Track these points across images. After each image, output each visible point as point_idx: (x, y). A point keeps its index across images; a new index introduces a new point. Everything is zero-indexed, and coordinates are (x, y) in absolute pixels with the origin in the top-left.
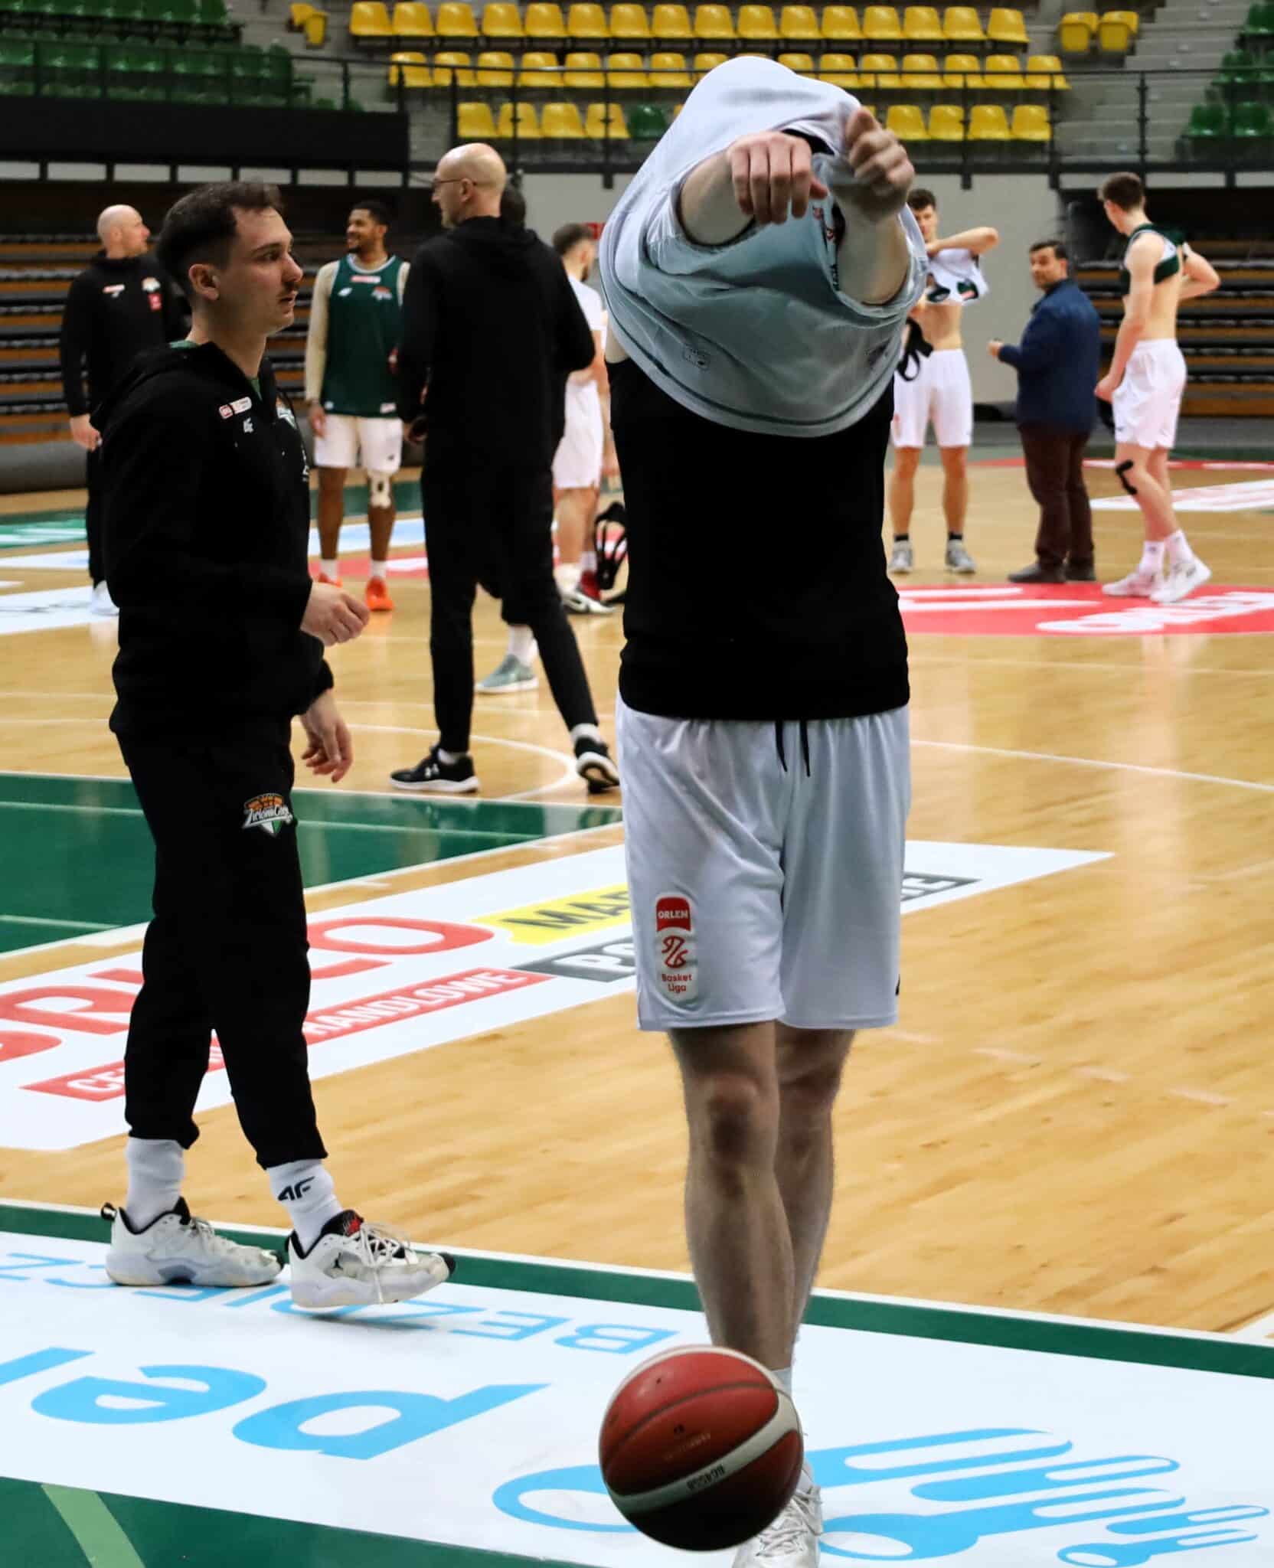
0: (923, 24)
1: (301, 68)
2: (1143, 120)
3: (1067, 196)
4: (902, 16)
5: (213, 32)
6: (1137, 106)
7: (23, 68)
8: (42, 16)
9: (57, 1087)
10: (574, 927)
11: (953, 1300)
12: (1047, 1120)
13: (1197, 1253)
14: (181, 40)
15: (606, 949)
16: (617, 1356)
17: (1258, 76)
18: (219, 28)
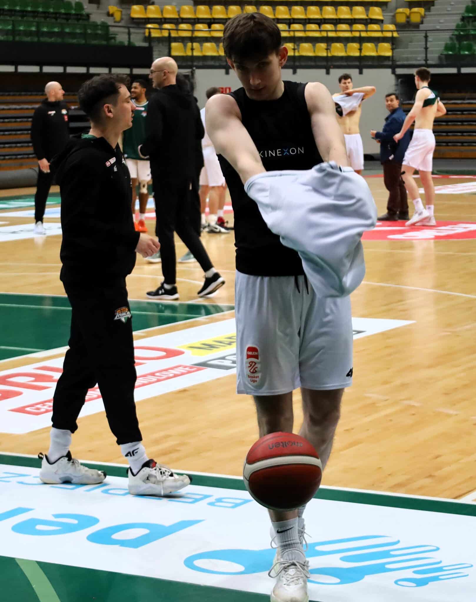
0: (344, 13)
1: (112, 29)
2: (426, 48)
3: (398, 77)
4: (336, 10)
5: (79, 17)
6: (424, 43)
7: (9, 30)
8: (15, 11)
9: (21, 410)
10: (215, 349)
11: (355, 488)
12: (391, 420)
13: (447, 469)
14: (67, 19)
15: (227, 358)
16: (231, 509)
17: (469, 32)
18: (82, 15)
